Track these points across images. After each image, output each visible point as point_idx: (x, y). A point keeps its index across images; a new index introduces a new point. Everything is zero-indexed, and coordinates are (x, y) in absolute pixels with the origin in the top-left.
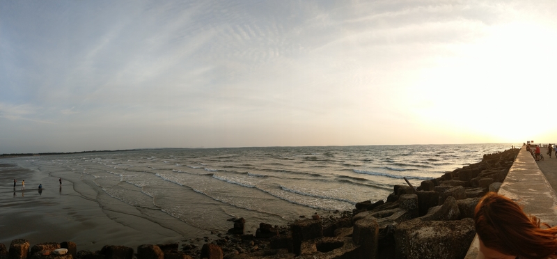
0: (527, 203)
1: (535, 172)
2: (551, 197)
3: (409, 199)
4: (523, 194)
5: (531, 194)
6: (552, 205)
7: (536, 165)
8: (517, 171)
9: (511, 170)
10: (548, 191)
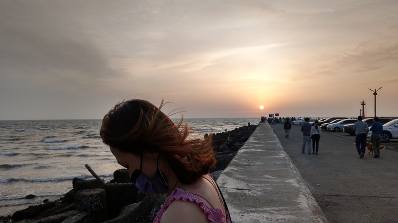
0: (260, 194)
1: (277, 154)
2: (297, 185)
3: (91, 196)
4: (254, 182)
5: (268, 182)
6: (297, 197)
7: (280, 145)
8: (250, 153)
9: (241, 151)
10: (294, 177)
